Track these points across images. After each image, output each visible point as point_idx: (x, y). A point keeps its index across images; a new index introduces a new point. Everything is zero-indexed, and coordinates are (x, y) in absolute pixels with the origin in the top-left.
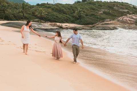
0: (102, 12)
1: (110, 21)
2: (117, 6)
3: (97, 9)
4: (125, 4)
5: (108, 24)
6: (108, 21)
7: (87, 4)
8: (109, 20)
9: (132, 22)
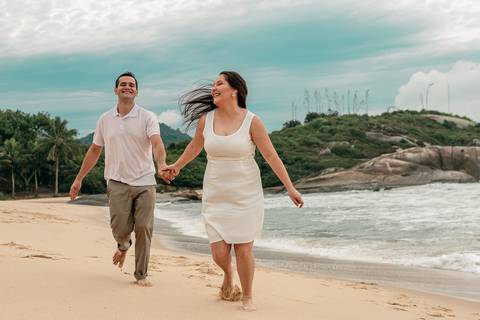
0: (328, 150)
1: (336, 171)
2: (379, 127)
3: (317, 144)
4: (429, 115)
5: (324, 179)
6: (329, 173)
7: (309, 130)
8: (333, 169)
9: (398, 169)
